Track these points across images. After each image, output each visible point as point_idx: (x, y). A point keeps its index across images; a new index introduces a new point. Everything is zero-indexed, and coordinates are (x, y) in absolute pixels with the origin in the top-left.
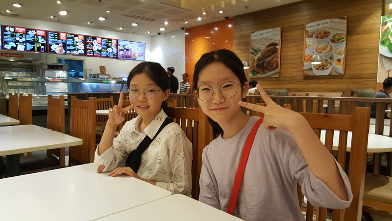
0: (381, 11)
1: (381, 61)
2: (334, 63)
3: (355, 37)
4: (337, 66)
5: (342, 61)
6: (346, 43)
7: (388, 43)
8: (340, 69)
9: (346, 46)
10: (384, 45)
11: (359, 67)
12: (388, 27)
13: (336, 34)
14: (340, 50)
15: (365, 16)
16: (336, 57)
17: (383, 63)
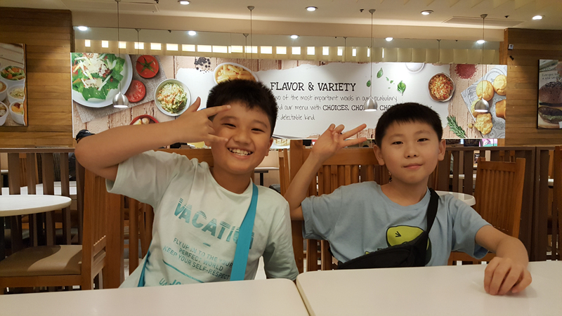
0: (69, 45)
1: (76, 110)
2: (11, 109)
3: (38, 75)
4: (15, 113)
5: (22, 106)
6: (26, 82)
7: (81, 87)
8: (20, 117)
9: (26, 86)
10: (77, 90)
11: (47, 117)
12: (80, 68)
13: (10, 67)
14: (17, 90)
15: (50, 49)
16: (13, 100)
17: (78, 113)
